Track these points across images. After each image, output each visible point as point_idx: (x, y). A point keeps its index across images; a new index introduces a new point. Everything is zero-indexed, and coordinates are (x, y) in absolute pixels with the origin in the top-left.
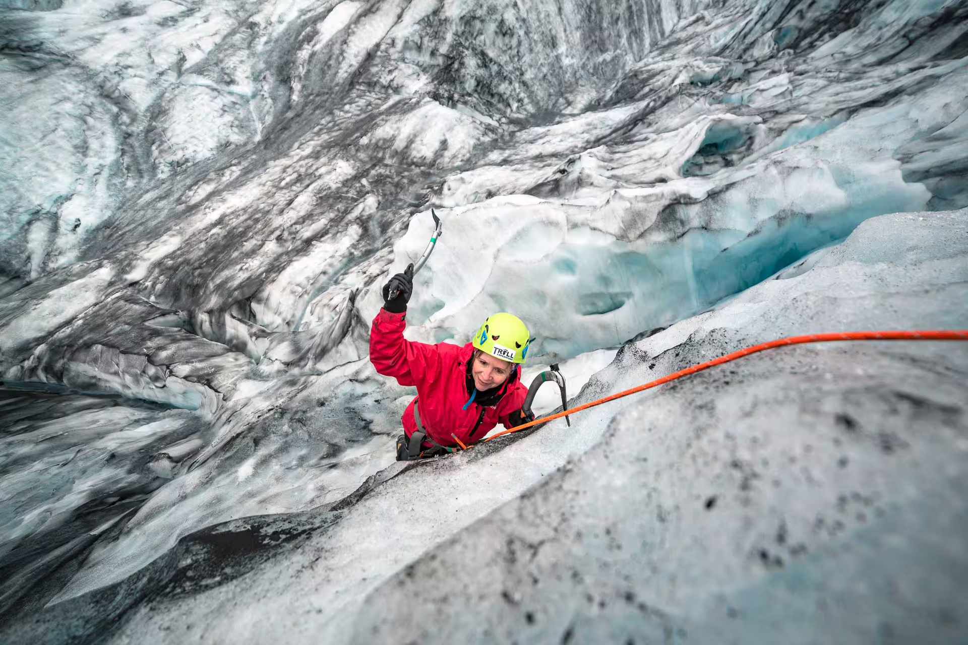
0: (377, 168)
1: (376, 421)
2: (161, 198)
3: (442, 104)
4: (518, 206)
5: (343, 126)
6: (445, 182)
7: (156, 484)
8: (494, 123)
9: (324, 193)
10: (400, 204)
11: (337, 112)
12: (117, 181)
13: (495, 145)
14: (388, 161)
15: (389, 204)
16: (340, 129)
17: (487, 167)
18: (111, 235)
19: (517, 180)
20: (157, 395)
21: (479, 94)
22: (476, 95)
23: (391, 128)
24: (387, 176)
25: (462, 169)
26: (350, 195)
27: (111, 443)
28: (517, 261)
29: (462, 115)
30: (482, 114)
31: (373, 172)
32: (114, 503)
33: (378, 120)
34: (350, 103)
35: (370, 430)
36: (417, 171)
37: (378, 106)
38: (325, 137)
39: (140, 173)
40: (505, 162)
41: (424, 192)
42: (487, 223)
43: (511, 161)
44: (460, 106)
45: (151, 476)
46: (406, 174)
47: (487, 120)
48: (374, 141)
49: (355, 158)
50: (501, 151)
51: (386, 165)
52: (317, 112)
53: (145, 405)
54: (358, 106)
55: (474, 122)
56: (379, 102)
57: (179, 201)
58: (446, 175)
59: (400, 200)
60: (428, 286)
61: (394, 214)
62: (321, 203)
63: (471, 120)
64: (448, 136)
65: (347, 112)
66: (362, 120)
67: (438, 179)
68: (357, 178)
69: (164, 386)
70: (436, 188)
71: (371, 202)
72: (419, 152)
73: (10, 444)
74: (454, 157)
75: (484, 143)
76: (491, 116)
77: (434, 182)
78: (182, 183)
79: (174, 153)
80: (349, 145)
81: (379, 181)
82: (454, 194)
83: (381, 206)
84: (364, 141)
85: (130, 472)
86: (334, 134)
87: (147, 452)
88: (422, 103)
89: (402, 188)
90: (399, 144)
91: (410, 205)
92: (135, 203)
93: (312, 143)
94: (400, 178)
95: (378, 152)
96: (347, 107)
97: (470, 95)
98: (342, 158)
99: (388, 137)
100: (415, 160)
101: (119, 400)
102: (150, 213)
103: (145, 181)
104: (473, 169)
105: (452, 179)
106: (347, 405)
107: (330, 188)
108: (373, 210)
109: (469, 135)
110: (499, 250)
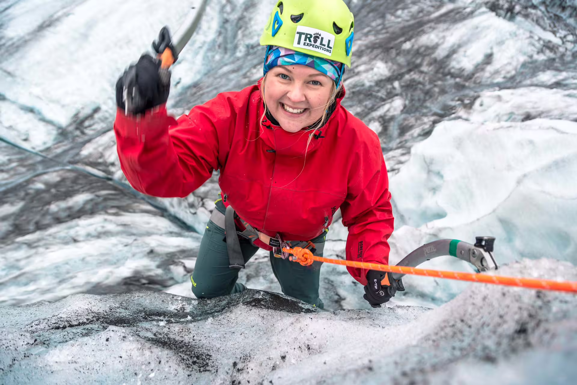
0: (412, 73)
1: (348, 299)
2: (234, 71)
3: (498, 15)
4: (563, 133)
5: (391, 30)
6: (478, 97)
7: (170, 282)
8: (556, 40)
9: (358, 89)
10: (425, 111)
11: (389, 17)
12: (210, 54)
13: (549, 65)
14: (425, 68)
15: (413, 110)
16: (387, 33)
17: (532, 88)
18: (195, 93)
19: (567, 107)
20: (188, 219)
21: (547, 6)
22: (543, 8)
23: (437, 36)
24: (420, 83)
25: (501, 87)
26: (380, 94)
27: (153, 242)
28: (544, 192)
29: (519, 28)
30: (544, 29)
31: (407, 77)
32: (144, 284)
33: (426, 27)
34: (403, 9)
35: (341, 306)
36: (451, 81)
37: (429, 13)
38: (372, 38)
39: (226, 50)
40: (558, 85)
41: (453, 103)
42: (520, 144)
43: (565, 85)
44: (519, 18)
45: (170, 276)
46: (439, 83)
47: (549, 36)
48: (416, 47)
49: (393, 61)
50: (554, 73)
51: (422, 72)
52: (371, 15)
53: (179, 223)
54: (410, 12)
55: (531, 37)
56: (432, 9)
57: (245, 76)
58: (482, 91)
59: (426, 107)
60: (434, 193)
61: (417, 119)
62: (352, 97)
63: (528, 34)
64: (495, 50)
65: (399, 17)
66: (410, 26)
67: (472, 93)
68: (390, 80)
69: (195, 213)
70: (467, 101)
71: (398, 104)
72: (458, 62)
73: (106, 220)
74: (497, 72)
75: (536, 61)
76: (554, 33)
77: (466, 96)
78: (250, 62)
79: (252, 38)
80: (392, 48)
81: (410, 86)
82: (484, 110)
83: (406, 110)
84: (407, 46)
85: (158, 267)
86: (381, 36)
87: (171, 257)
88: (477, 13)
89: (431, 97)
90: (440, 53)
91: (435, 114)
92: (216, 73)
93: (359, 42)
94: (432, 86)
95: (417, 59)
96: (399, 12)
97: (534, 7)
98: (382, 60)
99: (430, 44)
100: (452, 71)
101: (165, 214)
102: (224, 81)
103: (227, 56)
104: (514, 88)
105: (487, 96)
106: (327, 276)
107: (363, 85)
108: (397, 112)
109: (521, 51)
110: (525, 176)
